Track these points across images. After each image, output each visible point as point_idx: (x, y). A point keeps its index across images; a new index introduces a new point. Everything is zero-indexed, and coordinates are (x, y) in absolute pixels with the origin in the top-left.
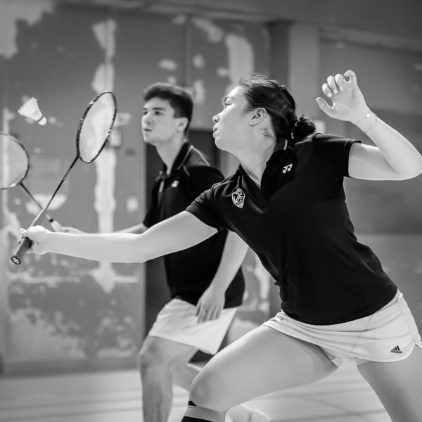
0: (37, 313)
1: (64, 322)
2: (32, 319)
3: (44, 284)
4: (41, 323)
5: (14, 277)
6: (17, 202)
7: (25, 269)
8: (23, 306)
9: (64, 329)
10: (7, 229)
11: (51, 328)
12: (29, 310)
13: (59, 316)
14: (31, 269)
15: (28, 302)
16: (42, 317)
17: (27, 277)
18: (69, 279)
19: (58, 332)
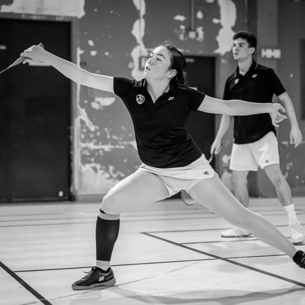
0: (98, 166)
1: (115, 172)
2: (95, 170)
3: (102, 149)
4: (100, 172)
5: (84, 145)
6: (86, 102)
7: (91, 141)
8: (90, 162)
9: (115, 176)
10: (79, 118)
11: (107, 175)
12: (94, 165)
13: (111, 168)
14: (94, 141)
15: (92, 160)
16: (101, 169)
17: (92, 146)
18: (118, 147)
19: (111, 177)
